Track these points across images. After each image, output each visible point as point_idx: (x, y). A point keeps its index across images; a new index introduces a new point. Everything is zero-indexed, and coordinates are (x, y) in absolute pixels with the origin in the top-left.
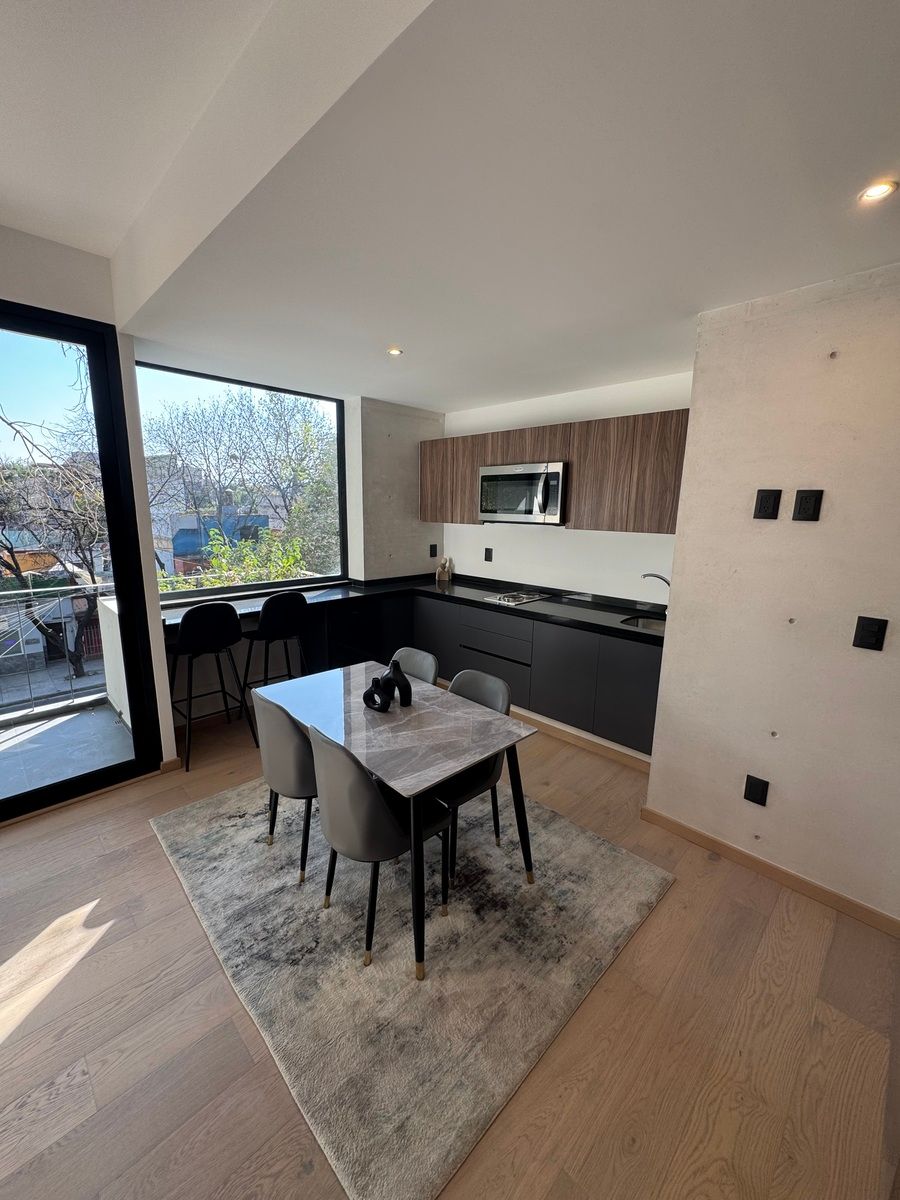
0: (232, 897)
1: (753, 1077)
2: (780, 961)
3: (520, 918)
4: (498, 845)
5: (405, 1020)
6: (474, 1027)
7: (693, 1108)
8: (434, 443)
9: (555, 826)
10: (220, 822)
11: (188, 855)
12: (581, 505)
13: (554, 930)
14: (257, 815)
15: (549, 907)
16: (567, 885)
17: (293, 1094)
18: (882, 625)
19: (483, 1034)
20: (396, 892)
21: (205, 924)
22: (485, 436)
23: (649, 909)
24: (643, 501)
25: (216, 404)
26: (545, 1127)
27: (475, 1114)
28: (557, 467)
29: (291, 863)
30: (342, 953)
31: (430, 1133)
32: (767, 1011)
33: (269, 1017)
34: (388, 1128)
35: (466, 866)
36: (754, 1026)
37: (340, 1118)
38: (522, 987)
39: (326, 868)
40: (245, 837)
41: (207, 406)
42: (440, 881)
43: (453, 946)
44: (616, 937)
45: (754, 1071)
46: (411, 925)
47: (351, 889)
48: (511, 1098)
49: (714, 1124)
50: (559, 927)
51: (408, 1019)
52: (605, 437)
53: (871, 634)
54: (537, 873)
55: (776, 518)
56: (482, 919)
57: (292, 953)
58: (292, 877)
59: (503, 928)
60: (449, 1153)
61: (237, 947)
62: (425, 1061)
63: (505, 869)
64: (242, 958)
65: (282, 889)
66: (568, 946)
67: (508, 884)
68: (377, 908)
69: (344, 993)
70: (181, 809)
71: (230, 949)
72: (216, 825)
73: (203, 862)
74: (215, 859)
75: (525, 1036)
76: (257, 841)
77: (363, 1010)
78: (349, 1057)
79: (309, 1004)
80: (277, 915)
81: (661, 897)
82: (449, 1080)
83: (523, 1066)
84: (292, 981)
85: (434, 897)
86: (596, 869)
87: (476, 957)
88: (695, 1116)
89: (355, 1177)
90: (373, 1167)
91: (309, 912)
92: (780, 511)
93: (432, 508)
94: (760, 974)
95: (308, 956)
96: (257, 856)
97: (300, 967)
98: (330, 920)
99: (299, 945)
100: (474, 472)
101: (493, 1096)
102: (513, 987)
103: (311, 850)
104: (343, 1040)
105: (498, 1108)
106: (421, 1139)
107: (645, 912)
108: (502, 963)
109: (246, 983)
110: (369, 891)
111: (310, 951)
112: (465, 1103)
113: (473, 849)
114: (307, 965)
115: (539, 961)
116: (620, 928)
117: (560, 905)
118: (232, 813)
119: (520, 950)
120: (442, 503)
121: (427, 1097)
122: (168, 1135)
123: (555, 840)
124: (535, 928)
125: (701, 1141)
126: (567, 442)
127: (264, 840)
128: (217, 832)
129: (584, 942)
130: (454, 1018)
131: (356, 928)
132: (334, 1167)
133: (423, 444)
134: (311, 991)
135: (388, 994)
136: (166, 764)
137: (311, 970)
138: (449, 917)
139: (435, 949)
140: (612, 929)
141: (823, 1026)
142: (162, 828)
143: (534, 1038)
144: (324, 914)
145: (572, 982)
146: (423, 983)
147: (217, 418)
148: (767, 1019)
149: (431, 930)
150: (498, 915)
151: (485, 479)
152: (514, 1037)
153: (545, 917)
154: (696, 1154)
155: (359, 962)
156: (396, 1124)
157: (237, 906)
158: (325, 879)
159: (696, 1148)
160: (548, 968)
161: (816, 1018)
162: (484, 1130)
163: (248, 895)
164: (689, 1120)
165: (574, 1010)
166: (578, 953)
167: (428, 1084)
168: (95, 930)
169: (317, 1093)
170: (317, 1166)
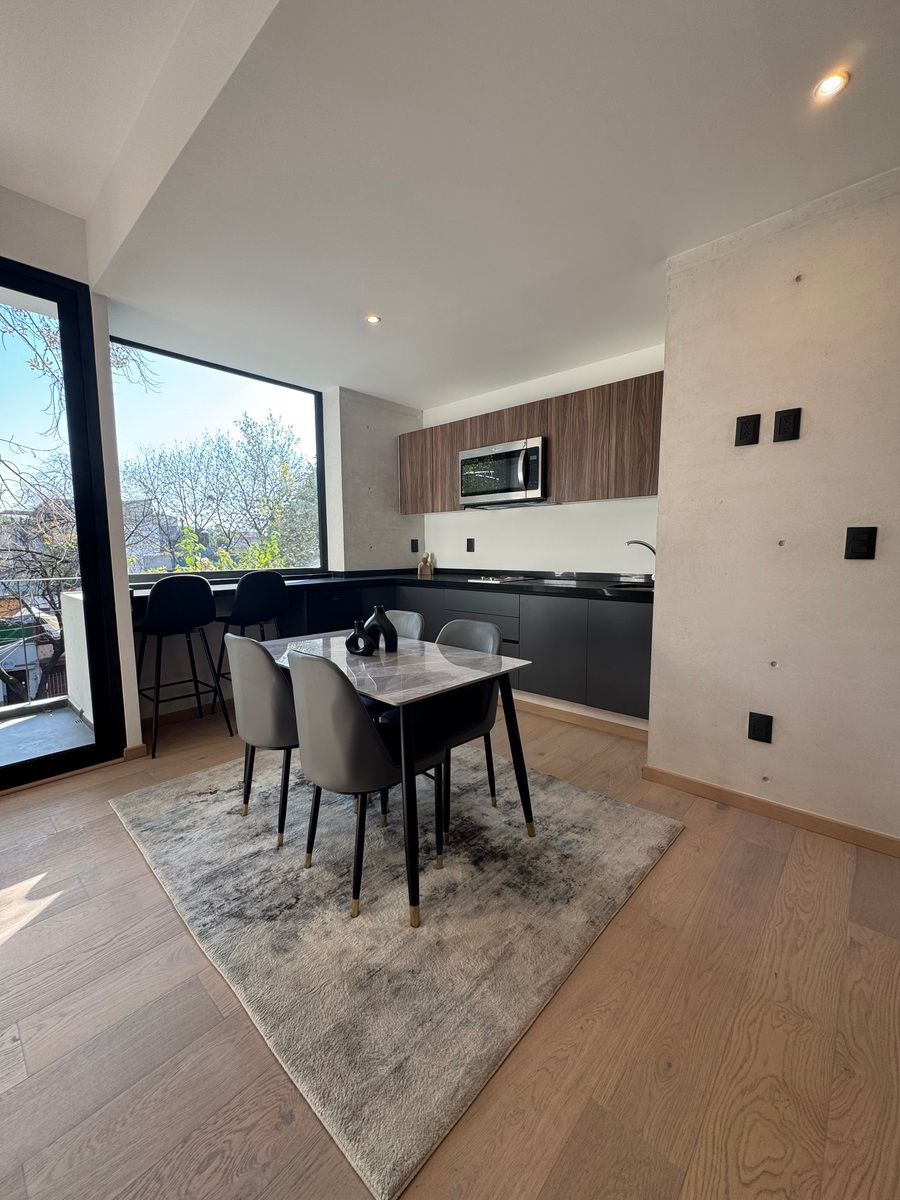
0: (200, 863)
1: (794, 996)
2: (805, 891)
3: (522, 867)
4: (495, 805)
5: (399, 964)
6: (480, 966)
7: (732, 1029)
8: (412, 435)
9: (555, 787)
10: (190, 799)
11: (152, 829)
12: (561, 479)
13: (561, 875)
14: (230, 791)
15: (553, 855)
16: (570, 836)
17: (270, 1043)
18: (872, 533)
19: (490, 972)
20: (385, 850)
21: (168, 889)
22: (463, 422)
23: (662, 853)
24: (623, 465)
25: (193, 446)
26: (567, 1058)
27: (485, 1050)
28: (536, 442)
29: (268, 830)
30: (326, 907)
31: (434, 1072)
32: (799, 935)
33: (241, 972)
34: (384, 1071)
35: (462, 824)
36: (787, 949)
37: (326, 1064)
38: (529, 927)
39: (306, 833)
40: (215, 810)
41: (184, 448)
42: (434, 839)
43: (450, 895)
44: (628, 878)
45: (794, 990)
46: (404, 878)
47: (335, 850)
48: (524, 1034)
49: (757, 1042)
50: (565, 872)
51: (404, 963)
52: (582, 409)
53: (862, 544)
54: (538, 828)
55: (757, 443)
56: (482, 870)
57: (269, 909)
58: (270, 841)
59: (505, 875)
60: (457, 1090)
61: (205, 907)
62: (423, 1003)
63: (503, 825)
64: (210, 918)
65: (257, 854)
66: (577, 888)
67: (507, 838)
68: (364, 865)
69: (329, 944)
70: (145, 789)
71: (197, 910)
72: (184, 802)
73: (168, 834)
74: (182, 830)
75: (537, 972)
76: (229, 813)
77: (352, 958)
78: (337, 1004)
79: (288, 956)
80: (251, 876)
81: (672, 843)
82: (453, 1019)
83: (537, 1000)
84: (268, 936)
85: (428, 852)
86: (601, 821)
87: (476, 903)
88: (734, 1037)
89: (345, 1123)
90: (366, 1110)
91: (288, 872)
92: (761, 436)
93: (413, 500)
94: (786, 904)
95: (286, 912)
96: (230, 826)
97: (278, 923)
98: (312, 878)
99: (276, 902)
100: (454, 458)
101: (505, 1031)
102: (520, 928)
103: (289, 818)
104: (329, 988)
105: (511, 1043)
106: (423, 1078)
107: (656, 856)
108: (505, 907)
109: (215, 940)
110: (354, 850)
111: (290, 907)
112: (473, 1040)
113: (468, 810)
114: (286, 920)
115: (546, 903)
116: (631, 870)
117: (566, 852)
118: (202, 790)
119: (525, 894)
120: (423, 494)
121: (427, 1036)
122: (115, 1096)
123: (555, 799)
124: (539, 874)
125: (745, 1060)
126: (544, 418)
127: (238, 812)
128: (185, 808)
129: (593, 884)
130: (455, 959)
131: (342, 884)
132: (319, 1115)
133: (402, 437)
134: (290, 943)
135: (379, 941)
136: (131, 750)
137: (290, 924)
138: (445, 869)
139: (431, 898)
140: (622, 872)
141: (860, 945)
142: (123, 807)
143: (547, 973)
144: (305, 874)
145: (585, 920)
146: (418, 930)
147: (193, 459)
148: (799, 943)
149: (425, 882)
150: (499, 865)
151: (465, 462)
152: (524, 974)
153: (550, 863)
154: (741, 1074)
155: (345, 915)
156: (393, 1066)
157: (206, 870)
158: (306, 842)
159: (741, 1067)
160: (557, 909)
161: (851, 938)
162: (497, 1065)
163: (218, 861)
164: (729, 1040)
165: (588, 947)
166: (588, 894)
167: (428, 1024)
168: (38, 902)
169: (298, 1041)
170: (297, 1115)
